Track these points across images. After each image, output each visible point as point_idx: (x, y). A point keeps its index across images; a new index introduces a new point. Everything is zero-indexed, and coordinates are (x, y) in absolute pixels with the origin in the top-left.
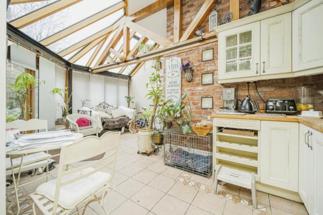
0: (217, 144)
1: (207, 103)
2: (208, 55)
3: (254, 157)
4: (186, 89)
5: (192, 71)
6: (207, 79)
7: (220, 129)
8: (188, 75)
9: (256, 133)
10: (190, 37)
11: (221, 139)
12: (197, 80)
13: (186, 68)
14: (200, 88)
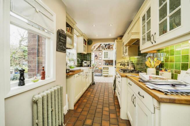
0: (103, 70)
1: (100, 64)
2: (100, 54)
3: (108, 71)
4: (95, 60)
5: (97, 57)
6: (100, 59)
7: (103, 68)
8: (96, 57)
9: (108, 68)
10: (96, 49)
11: (103, 69)
12: (98, 58)
13: (96, 56)
14: (99, 60)
